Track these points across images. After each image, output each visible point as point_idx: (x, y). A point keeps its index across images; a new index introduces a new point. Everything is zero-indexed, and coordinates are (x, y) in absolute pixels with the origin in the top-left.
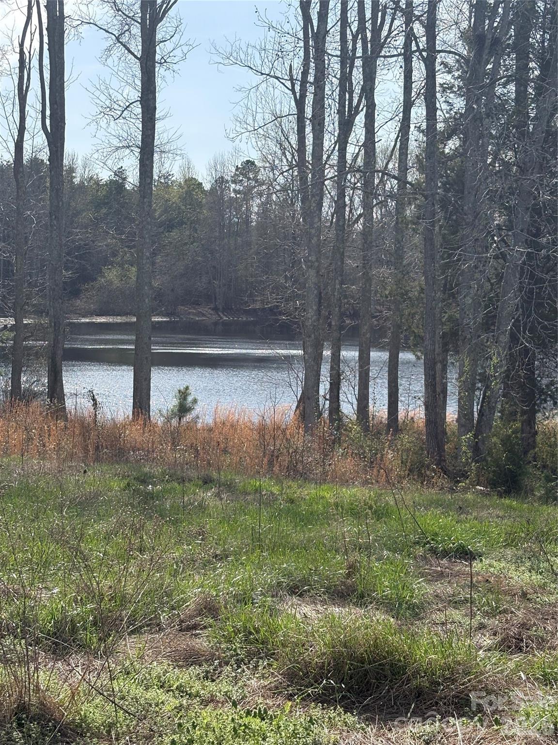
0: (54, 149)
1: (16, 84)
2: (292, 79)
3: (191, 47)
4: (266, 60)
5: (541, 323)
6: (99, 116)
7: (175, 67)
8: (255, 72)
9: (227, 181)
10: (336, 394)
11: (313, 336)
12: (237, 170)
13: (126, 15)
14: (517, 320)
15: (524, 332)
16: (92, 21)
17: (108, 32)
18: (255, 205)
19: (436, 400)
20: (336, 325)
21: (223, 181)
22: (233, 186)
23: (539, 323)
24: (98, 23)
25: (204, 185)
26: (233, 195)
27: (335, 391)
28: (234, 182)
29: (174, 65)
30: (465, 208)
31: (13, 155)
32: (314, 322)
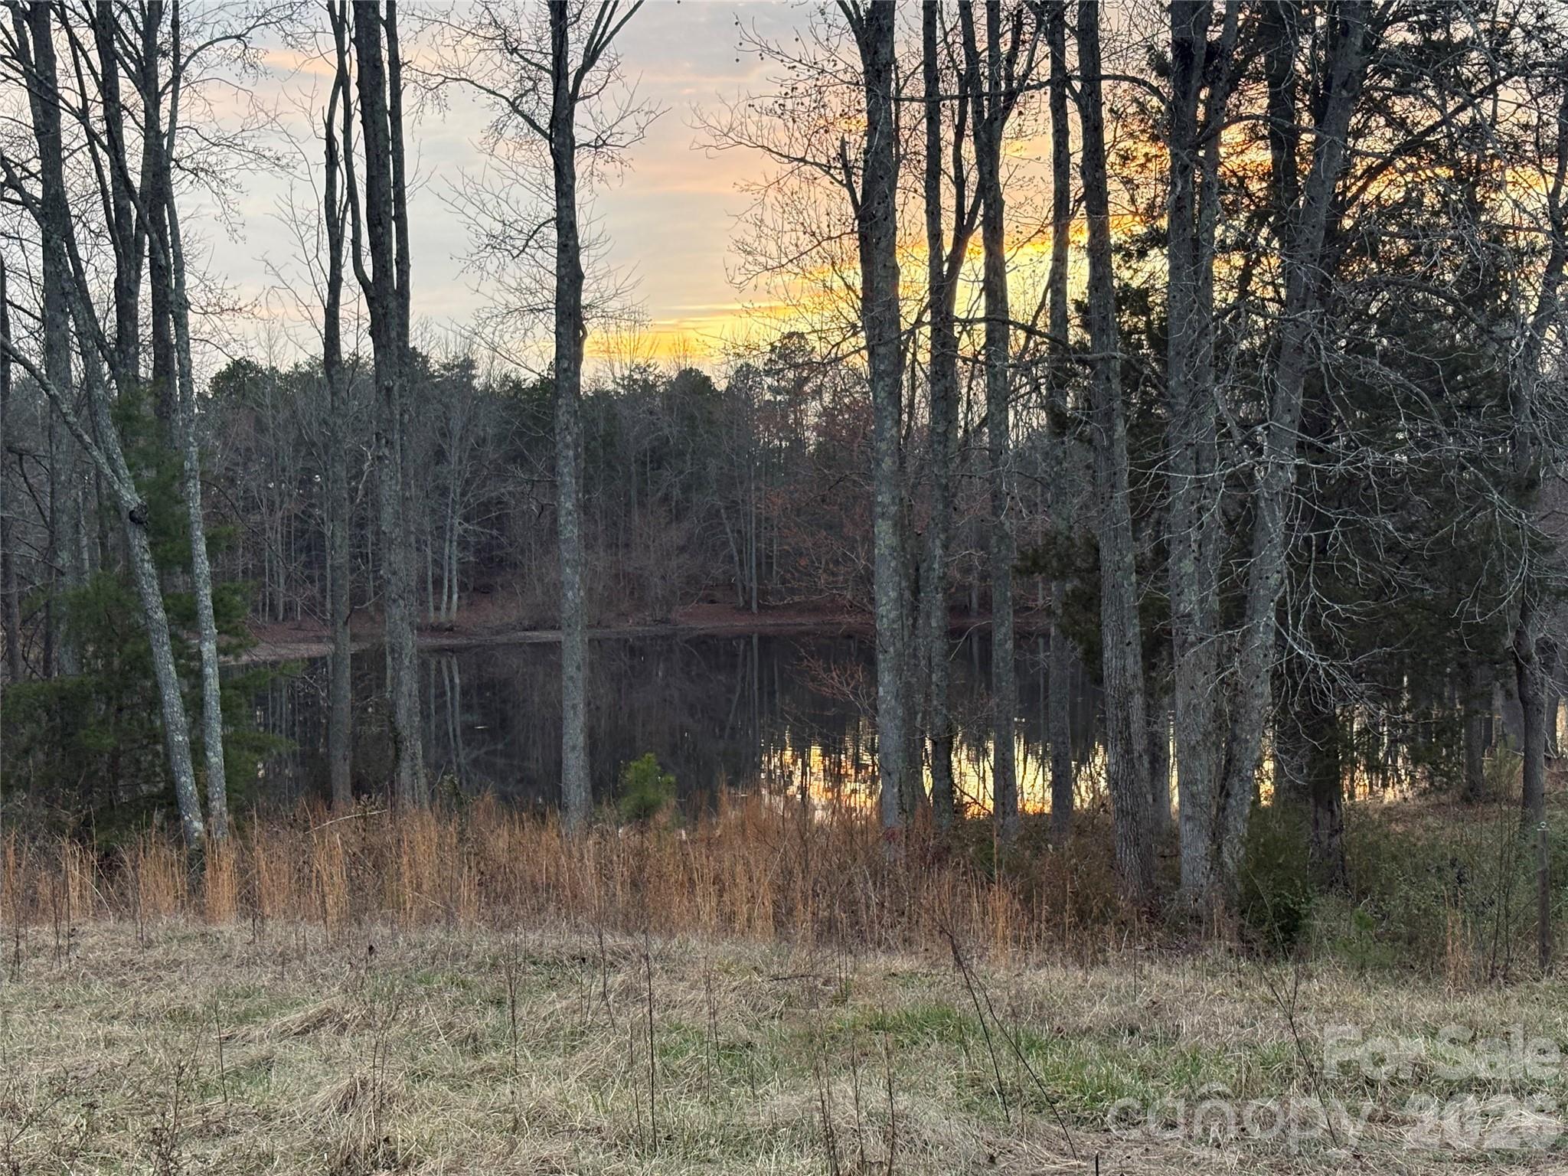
0: (380, 312)
1: (322, 199)
2: (847, 168)
3: (653, 116)
4: (797, 134)
5: (1327, 607)
6: (483, 254)
7: (624, 154)
8: (777, 157)
9: (757, 372)
10: (945, 762)
11: (891, 649)
12: (772, 351)
13: (526, 60)
14: (1282, 603)
15: (1295, 627)
16: (463, 75)
17: (494, 93)
18: (812, 416)
19: (1133, 766)
20: (939, 627)
21: (749, 372)
22: (769, 380)
23: (1326, 608)
24: (474, 78)
25: (713, 380)
26: (768, 396)
27: (942, 755)
28: (768, 373)
29: (622, 150)
30: (1172, 383)
31: (323, 332)
32: (894, 622)
